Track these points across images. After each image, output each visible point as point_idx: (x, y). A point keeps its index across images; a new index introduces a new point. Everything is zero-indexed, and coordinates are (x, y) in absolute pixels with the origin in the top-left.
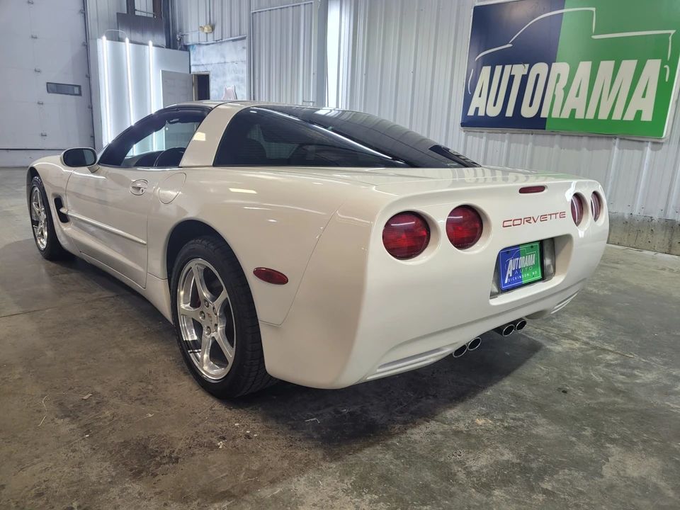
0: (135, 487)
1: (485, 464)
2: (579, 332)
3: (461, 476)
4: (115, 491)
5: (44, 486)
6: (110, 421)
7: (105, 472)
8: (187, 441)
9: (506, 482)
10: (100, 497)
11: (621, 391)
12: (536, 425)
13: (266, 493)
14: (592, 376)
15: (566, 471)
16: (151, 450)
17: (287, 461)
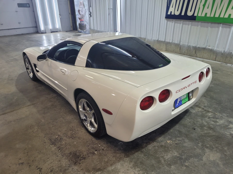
0: (76, 168)
1: (169, 157)
2: (201, 104)
3: (163, 161)
4: (70, 169)
5: (52, 168)
6: (65, 145)
7: (67, 163)
8: (87, 152)
9: (175, 163)
10: (67, 171)
11: (212, 128)
12: (185, 142)
13: (110, 168)
14: (203, 122)
15: (192, 158)
16: (78, 155)
17: (115, 158)
